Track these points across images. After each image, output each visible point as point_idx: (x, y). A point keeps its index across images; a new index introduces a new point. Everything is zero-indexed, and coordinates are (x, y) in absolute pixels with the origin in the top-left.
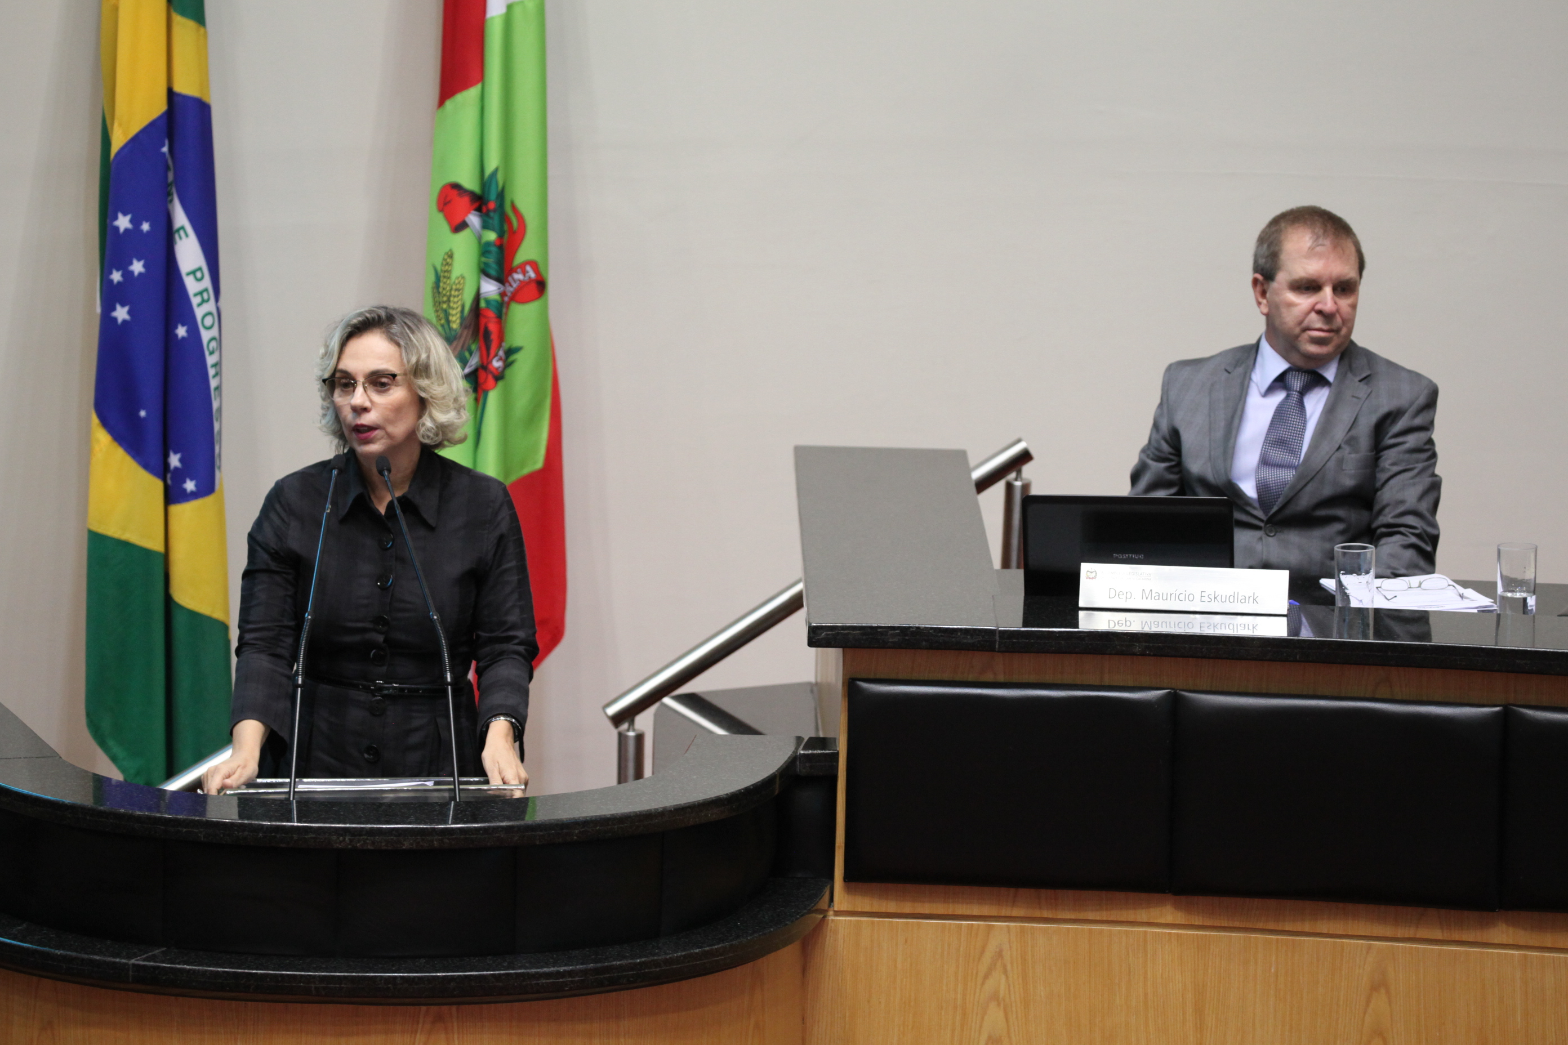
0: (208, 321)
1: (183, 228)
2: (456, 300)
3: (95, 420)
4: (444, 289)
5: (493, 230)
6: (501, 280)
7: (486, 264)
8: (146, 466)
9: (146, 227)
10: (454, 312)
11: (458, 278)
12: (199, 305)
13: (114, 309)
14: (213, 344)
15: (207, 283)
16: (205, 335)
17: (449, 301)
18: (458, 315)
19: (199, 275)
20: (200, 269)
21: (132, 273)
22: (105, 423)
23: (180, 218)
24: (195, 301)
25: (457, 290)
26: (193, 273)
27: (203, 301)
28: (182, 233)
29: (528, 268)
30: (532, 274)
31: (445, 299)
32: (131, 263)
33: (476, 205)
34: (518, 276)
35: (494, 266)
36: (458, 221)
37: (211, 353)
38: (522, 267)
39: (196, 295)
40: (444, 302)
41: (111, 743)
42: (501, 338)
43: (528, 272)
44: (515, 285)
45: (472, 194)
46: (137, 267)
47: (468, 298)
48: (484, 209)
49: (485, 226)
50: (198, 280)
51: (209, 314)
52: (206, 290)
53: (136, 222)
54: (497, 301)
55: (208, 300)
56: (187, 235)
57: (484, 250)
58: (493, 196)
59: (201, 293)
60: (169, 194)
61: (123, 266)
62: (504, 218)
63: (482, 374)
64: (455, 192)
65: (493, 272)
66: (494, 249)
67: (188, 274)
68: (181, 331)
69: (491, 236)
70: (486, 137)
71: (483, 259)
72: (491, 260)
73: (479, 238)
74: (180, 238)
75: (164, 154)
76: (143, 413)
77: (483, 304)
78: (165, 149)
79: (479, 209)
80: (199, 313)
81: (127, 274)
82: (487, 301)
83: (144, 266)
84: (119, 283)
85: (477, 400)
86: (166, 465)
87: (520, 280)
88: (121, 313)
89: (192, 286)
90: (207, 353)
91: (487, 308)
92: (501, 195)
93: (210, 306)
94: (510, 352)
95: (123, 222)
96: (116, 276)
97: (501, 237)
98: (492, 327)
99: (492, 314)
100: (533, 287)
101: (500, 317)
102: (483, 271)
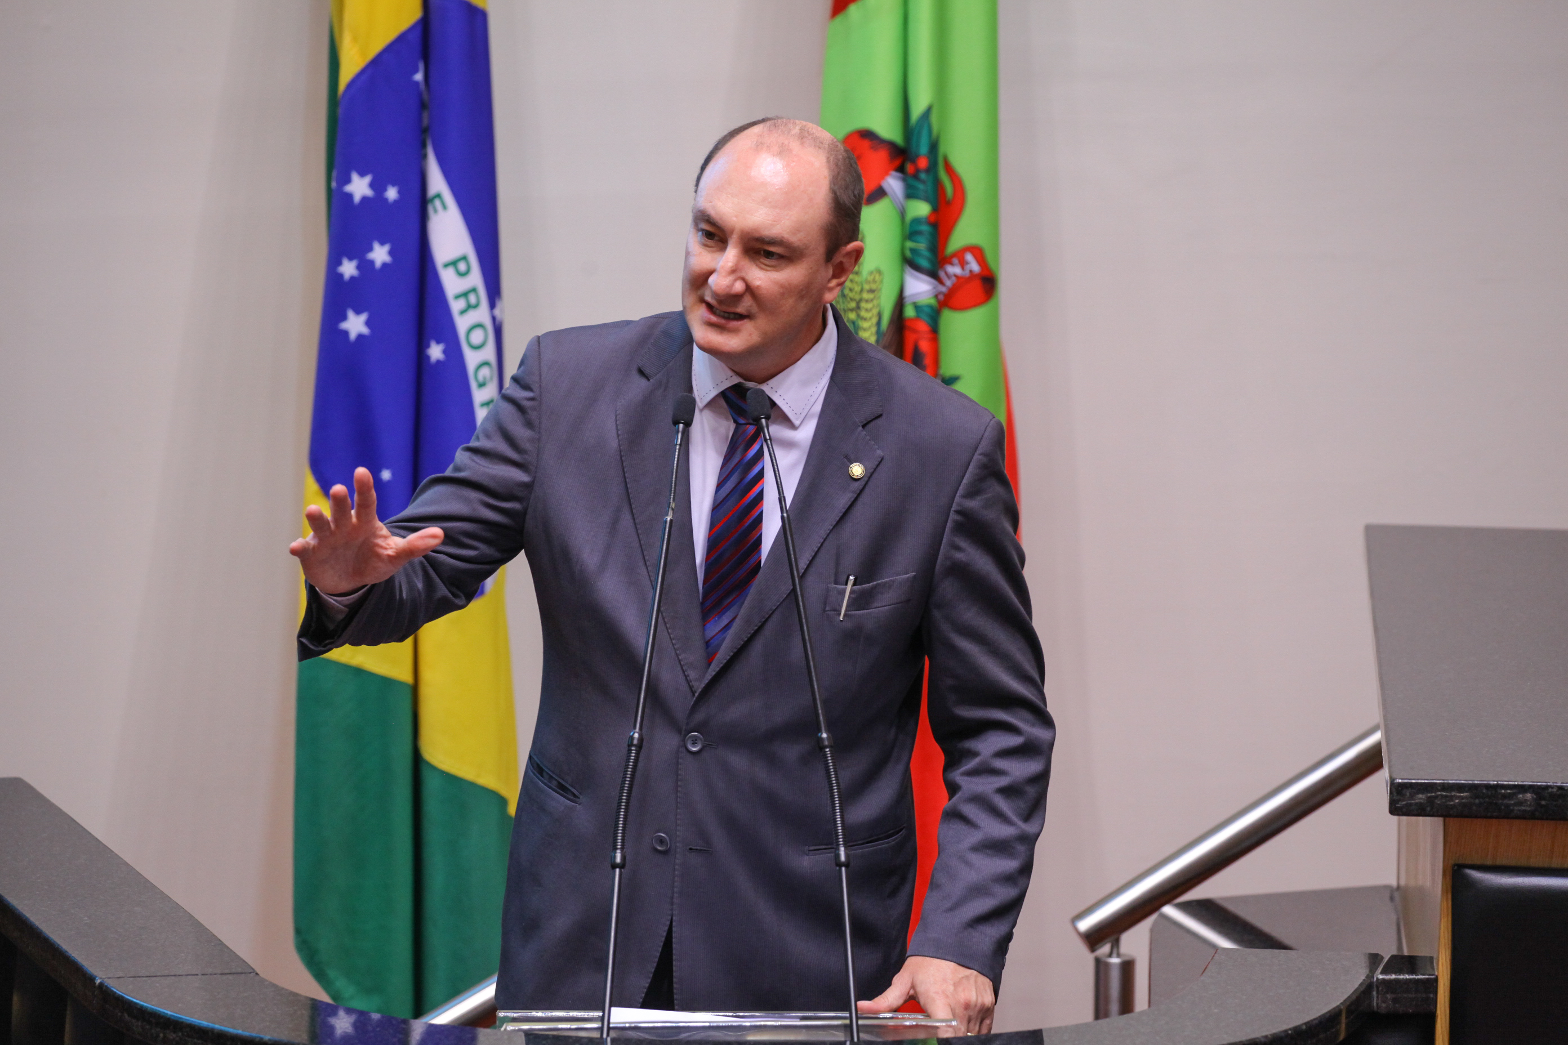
0: (477, 337)
1: (438, 196)
2: (869, 306)
3: (310, 481)
4: (851, 290)
5: (927, 200)
6: (933, 274)
7: (913, 251)
9: (392, 194)
10: (865, 325)
11: (871, 273)
12: (463, 312)
13: (344, 318)
14: (485, 372)
15: (476, 279)
16: (472, 359)
17: (858, 307)
18: (874, 330)
19: (462, 267)
20: (464, 258)
21: (372, 263)
23: (437, 182)
24: (456, 306)
25: (871, 291)
26: (454, 263)
27: (469, 307)
28: (437, 203)
29: (969, 257)
30: (975, 267)
31: (853, 305)
32: (370, 249)
33: (897, 163)
34: (955, 270)
35: (926, 253)
36: (871, 187)
37: (482, 385)
38: (959, 256)
39: (457, 297)
40: (852, 310)
42: (935, 360)
43: (967, 263)
44: (949, 283)
45: (891, 145)
46: (380, 254)
47: (887, 304)
48: (909, 167)
49: (911, 194)
50: (462, 275)
51: (480, 325)
52: (474, 290)
53: (378, 186)
54: (930, 306)
55: (476, 306)
56: (445, 207)
57: (910, 231)
58: (924, 149)
59: (465, 295)
60: (424, 145)
61: (359, 253)
62: (938, 185)
64: (866, 143)
65: (924, 263)
66: (925, 228)
67: (446, 265)
68: (436, 352)
69: (921, 209)
70: (910, 58)
71: (909, 244)
72: (922, 245)
73: (902, 214)
74: (436, 211)
75: (417, 83)
76: (386, 475)
77: (910, 312)
78: (419, 77)
79: (901, 169)
80: (462, 324)
81: (365, 266)
82: (917, 307)
83: (391, 253)
84: (352, 278)
87: (956, 276)
88: (355, 325)
89: (451, 283)
90: (473, 385)
91: (917, 319)
92: (934, 147)
93: (482, 314)
94: (948, 381)
95: (359, 187)
96: (346, 268)
97: (935, 210)
98: (924, 345)
99: (923, 327)
100: (977, 285)
101: (934, 331)
102: (910, 262)
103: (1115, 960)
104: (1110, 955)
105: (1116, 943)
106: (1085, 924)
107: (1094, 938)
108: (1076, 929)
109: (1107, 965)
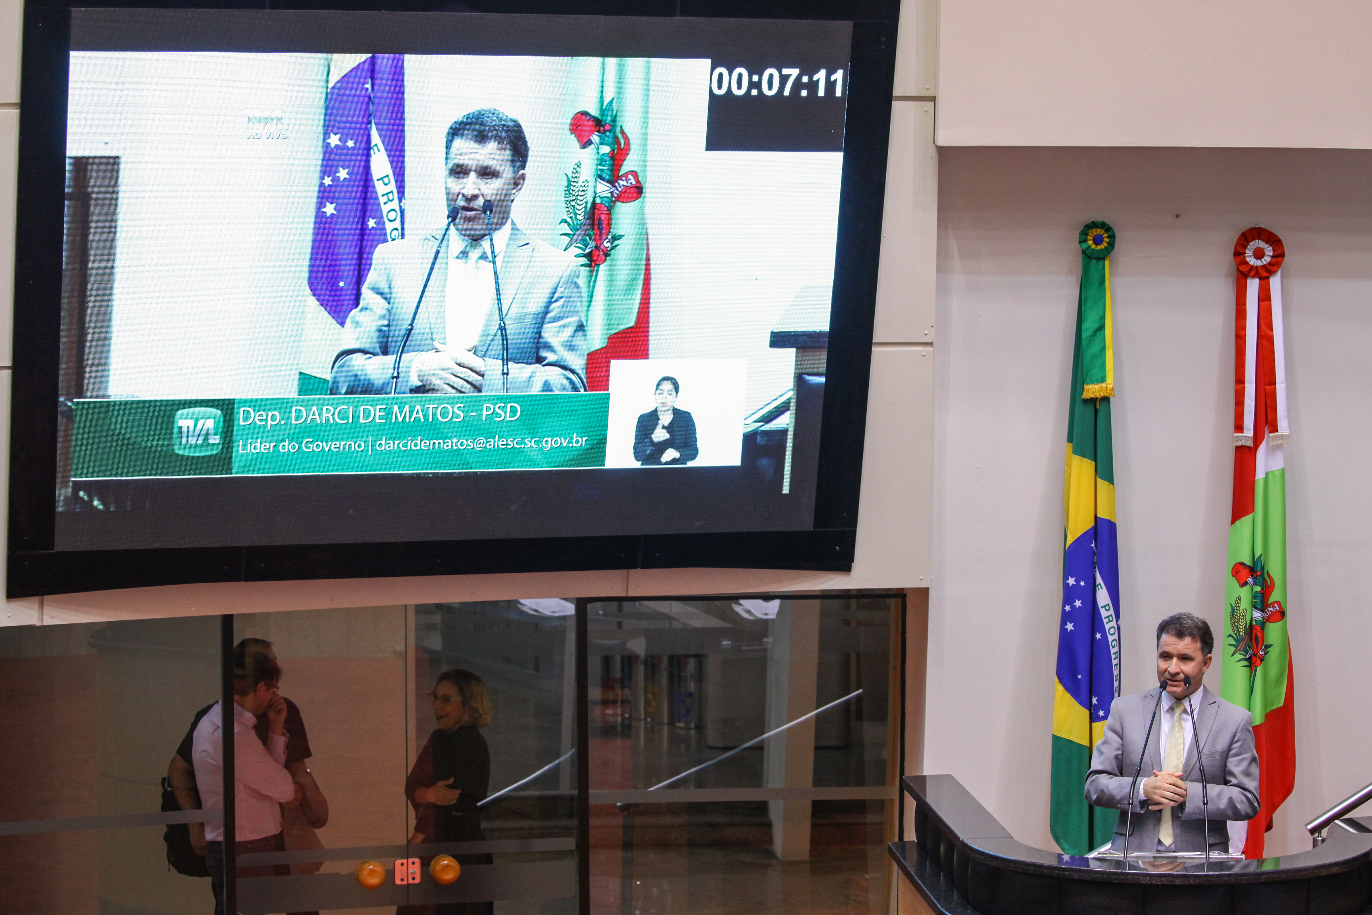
0: (1112, 631)
1: (1100, 584)
2: (1242, 621)
3: (1057, 680)
4: (1236, 615)
5: (1260, 586)
6: (1263, 611)
7: (1256, 603)
8: (1081, 703)
9: (1082, 583)
10: (1241, 627)
11: (1243, 610)
12: (1107, 623)
13: (1067, 625)
14: (1115, 643)
15: (1112, 612)
16: (1110, 638)
17: (1239, 621)
18: (1244, 629)
19: (1107, 608)
20: (1108, 605)
21: (1076, 606)
22: (1061, 681)
23: (1099, 580)
24: (1105, 621)
25: (1243, 616)
26: (1104, 607)
27: (1110, 621)
28: (1100, 587)
29: (1276, 605)
30: (1278, 608)
31: (1237, 620)
32: (1076, 602)
33: (1251, 574)
34: (1270, 609)
35: (1259, 604)
36: (1243, 581)
37: (1114, 647)
38: (1273, 604)
39: (1106, 618)
40: (1237, 622)
41: (1062, 841)
42: (1263, 640)
43: (1275, 607)
44: (1268, 614)
45: (1249, 567)
46: (1078, 603)
47: (1248, 620)
48: (1255, 575)
49: (1255, 584)
50: (1107, 611)
51: (1113, 627)
52: (1111, 615)
53: (1077, 581)
54: (1261, 622)
55: (1112, 620)
56: (1102, 588)
57: (1254, 596)
58: (1259, 569)
59: (1108, 617)
60: (1094, 568)
61: (1072, 603)
62: (1264, 581)
63: (1254, 658)
64: (1242, 567)
65: (1259, 607)
66: (1260, 595)
67: (1102, 607)
68: (1098, 636)
69: (1258, 589)
70: (1255, 540)
71: (1254, 601)
72: (1259, 601)
73: (1253, 590)
74: (1099, 590)
75: (1093, 547)
76: (1079, 677)
77: (1254, 623)
78: (1093, 545)
80: (1107, 627)
81: (1074, 608)
82: (1256, 622)
83: (1081, 603)
84: (1069, 612)
85: (1251, 671)
86: (1091, 702)
87: (1271, 611)
88: (1070, 627)
89: (1104, 613)
90: (1111, 647)
91: (1256, 625)
92: (1263, 568)
93: (1114, 624)
94: (1267, 647)
95: (1071, 581)
96: (1068, 608)
97: (1263, 589)
98: (1259, 635)
99: (1258, 628)
100: (1278, 614)
101: (1262, 629)
102: (1254, 607)
103: (1320, 839)
104: (1318, 837)
105: (1320, 833)
106: (1309, 827)
107: (1312, 831)
108: (1307, 828)
109: (1317, 840)
